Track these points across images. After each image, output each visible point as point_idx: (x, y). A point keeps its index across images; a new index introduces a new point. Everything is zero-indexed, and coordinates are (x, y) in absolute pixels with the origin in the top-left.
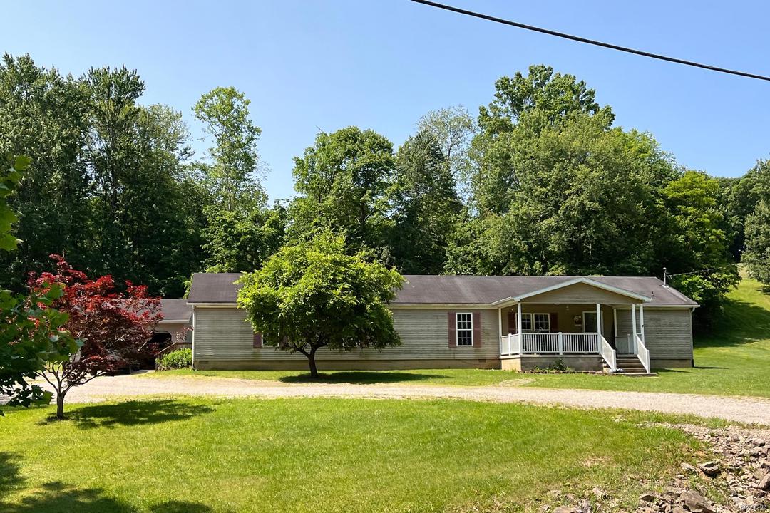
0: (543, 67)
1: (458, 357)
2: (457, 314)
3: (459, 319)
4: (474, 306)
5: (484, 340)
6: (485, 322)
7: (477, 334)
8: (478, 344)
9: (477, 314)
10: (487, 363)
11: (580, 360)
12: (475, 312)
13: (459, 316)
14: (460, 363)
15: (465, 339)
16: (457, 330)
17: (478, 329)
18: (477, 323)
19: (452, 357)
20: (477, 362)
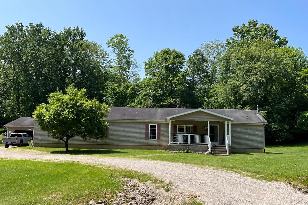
0: (253, 21)
1: (149, 144)
2: (150, 125)
3: (151, 127)
4: (157, 121)
5: (162, 137)
6: (163, 129)
7: (159, 134)
8: (159, 138)
9: (159, 125)
10: (163, 147)
11: (198, 147)
12: (158, 124)
13: (151, 126)
14: (150, 147)
15: (153, 136)
16: (149, 132)
17: (159, 132)
18: (159, 130)
19: (146, 144)
20: (158, 147)
